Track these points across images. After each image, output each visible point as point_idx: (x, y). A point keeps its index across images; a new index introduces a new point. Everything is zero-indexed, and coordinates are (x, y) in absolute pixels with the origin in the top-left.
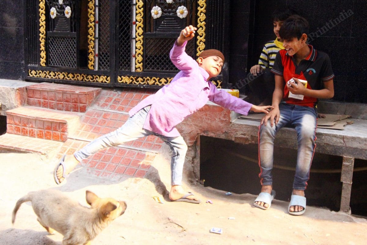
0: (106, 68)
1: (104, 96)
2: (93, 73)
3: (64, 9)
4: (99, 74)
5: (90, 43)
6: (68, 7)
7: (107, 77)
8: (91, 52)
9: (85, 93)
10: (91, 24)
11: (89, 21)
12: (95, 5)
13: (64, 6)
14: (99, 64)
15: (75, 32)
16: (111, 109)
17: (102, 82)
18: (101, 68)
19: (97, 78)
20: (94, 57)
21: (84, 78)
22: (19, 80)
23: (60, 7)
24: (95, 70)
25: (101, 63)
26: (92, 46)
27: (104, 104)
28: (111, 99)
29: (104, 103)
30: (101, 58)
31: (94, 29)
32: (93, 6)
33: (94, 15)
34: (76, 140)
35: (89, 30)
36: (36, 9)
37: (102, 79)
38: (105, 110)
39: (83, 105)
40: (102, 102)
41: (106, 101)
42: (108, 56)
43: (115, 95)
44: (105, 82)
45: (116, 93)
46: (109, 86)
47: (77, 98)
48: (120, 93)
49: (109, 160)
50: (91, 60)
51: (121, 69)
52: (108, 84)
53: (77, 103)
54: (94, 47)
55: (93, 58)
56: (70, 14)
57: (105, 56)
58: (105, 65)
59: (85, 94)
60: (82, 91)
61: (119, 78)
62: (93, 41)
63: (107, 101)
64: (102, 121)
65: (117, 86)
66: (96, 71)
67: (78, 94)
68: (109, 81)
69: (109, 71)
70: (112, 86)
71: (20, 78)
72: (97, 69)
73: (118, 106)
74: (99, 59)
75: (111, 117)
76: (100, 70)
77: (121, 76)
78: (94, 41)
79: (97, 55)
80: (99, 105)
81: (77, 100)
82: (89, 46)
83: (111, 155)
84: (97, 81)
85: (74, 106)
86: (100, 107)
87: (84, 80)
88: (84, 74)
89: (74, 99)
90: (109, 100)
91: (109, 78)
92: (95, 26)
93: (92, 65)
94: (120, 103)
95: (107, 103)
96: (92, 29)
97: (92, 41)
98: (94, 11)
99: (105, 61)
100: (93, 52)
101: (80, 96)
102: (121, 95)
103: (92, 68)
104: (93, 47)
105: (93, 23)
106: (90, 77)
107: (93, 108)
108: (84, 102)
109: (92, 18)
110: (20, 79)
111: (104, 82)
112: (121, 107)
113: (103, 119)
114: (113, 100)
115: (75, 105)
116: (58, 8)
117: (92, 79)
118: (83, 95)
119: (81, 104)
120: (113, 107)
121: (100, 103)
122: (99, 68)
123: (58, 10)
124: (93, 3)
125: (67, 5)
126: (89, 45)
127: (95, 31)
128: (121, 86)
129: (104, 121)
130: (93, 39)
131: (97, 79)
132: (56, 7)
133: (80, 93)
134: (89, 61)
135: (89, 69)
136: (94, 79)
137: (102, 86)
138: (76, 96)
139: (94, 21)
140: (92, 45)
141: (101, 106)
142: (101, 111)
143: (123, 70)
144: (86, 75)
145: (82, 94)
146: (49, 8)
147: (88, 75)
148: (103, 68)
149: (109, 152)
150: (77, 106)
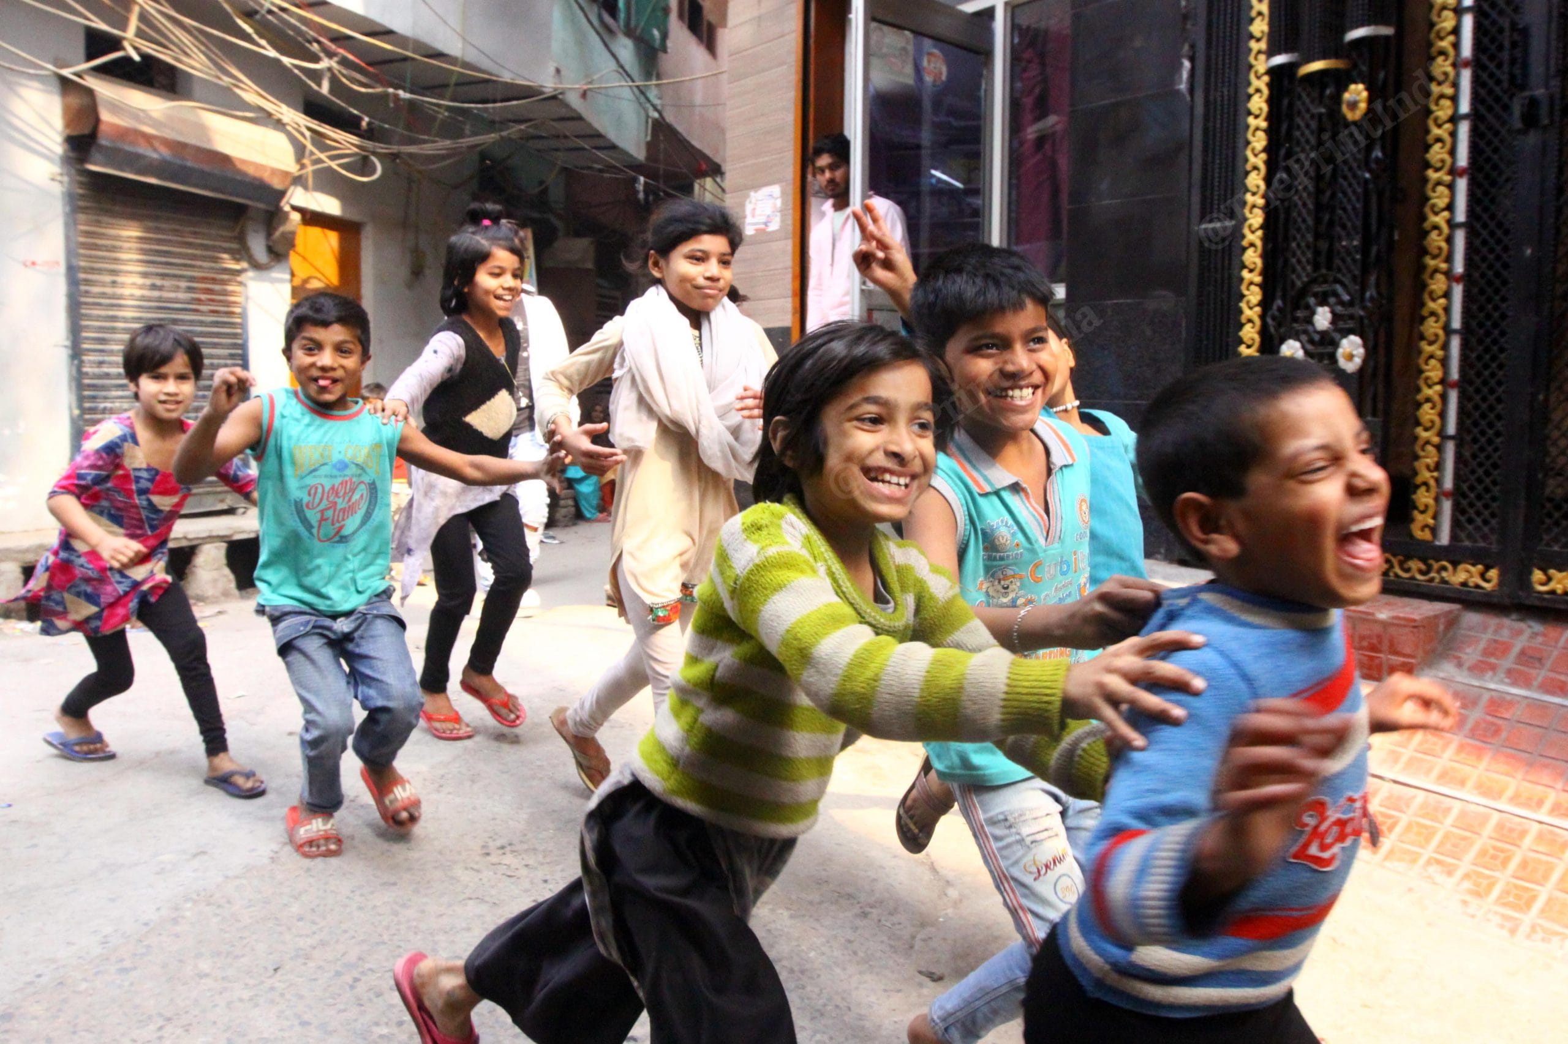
0: (1485, 538)
1: (1472, 633)
2: (1428, 553)
3: (1336, 345)
4: (1454, 555)
5: (1422, 454)
6: (1352, 338)
7: (1488, 568)
8: (1425, 484)
9: (1414, 621)
10: (1428, 392)
11: (1421, 383)
12: (1447, 330)
13: (1336, 336)
14: (1456, 524)
15: (1376, 419)
16: (1514, 684)
17: (1464, 584)
18: (1463, 535)
19: (1444, 568)
20: (1437, 499)
21: (1392, 567)
22: (1156, 559)
23: (1317, 337)
24: (1437, 543)
25: (1463, 519)
26: (1431, 461)
27: (1481, 661)
28: (1505, 648)
29: (1481, 658)
30: (1464, 502)
31: (1439, 407)
32: (1441, 333)
33: (1444, 362)
34: (1395, 782)
35: (1421, 411)
36: (1227, 345)
37: (1465, 575)
38: (1492, 686)
39: (1402, 659)
40: (1471, 654)
41: (1487, 652)
42: (1494, 499)
43: (1519, 633)
44: (1477, 586)
45: (1522, 625)
46: (1495, 600)
47: (1379, 636)
48: (1537, 627)
49: (1546, 877)
50: (1422, 508)
51: (1548, 545)
52: (1488, 594)
53: (1380, 651)
54: (1438, 466)
55: (1431, 502)
56: (1358, 361)
57: (1479, 497)
58: (1478, 528)
59: (1413, 625)
60: (1401, 615)
61: (1538, 575)
62: (1434, 446)
63: (1492, 654)
64: (1483, 725)
65: (1528, 602)
66: (1441, 547)
67: (1385, 624)
68: (1495, 581)
69: (1494, 548)
70: (1507, 601)
71: (1159, 553)
72: (1444, 539)
73: (1541, 675)
74: (1457, 509)
75: (1519, 713)
76: (1460, 544)
77: (1544, 570)
78: (1439, 448)
79: (1447, 495)
80: (1460, 665)
81: (1380, 642)
82: (1416, 464)
83: (1549, 859)
84: (1444, 581)
85: (1365, 660)
86: (1465, 673)
87: (1391, 574)
88: (1394, 555)
89: (1370, 637)
90: (1497, 649)
91: (1493, 573)
92: (1444, 397)
93: (1427, 526)
94: (1548, 664)
95: (1493, 660)
96: (1432, 408)
97: (1429, 448)
98: (1445, 347)
99: (1478, 514)
100: (1432, 483)
101: (1392, 631)
102: (1544, 635)
103: (1426, 535)
104: (1432, 465)
105: (1438, 388)
106: (1415, 565)
107: (1442, 675)
108: (1407, 650)
109: (1433, 371)
110: (1159, 556)
111: (1471, 584)
112: (1552, 679)
113: (1489, 718)
114: (1516, 650)
115: (1371, 658)
116: (1311, 341)
117: (1421, 572)
118: (1405, 626)
119: (1393, 657)
120: (1516, 677)
121: (1464, 657)
122: (1454, 537)
123: (1309, 347)
124: (1441, 323)
125: (1346, 333)
126: (1417, 457)
127: (1443, 415)
128: (1545, 604)
129: (1493, 728)
130: (1436, 440)
131: (1444, 574)
132: (1304, 338)
133: (1396, 621)
134: (1416, 513)
135: (1411, 536)
136: (1432, 574)
137: (1463, 597)
138: (1377, 629)
139: (1442, 382)
140: (1428, 461)
141: (1471, 669)
142: (1476, 689)
143: (1556, 548)
144: (1401, 558)
145: (1402, 622)
146: (1276, 341)
147: (1409, 557)
148: (1470, 536)
149: (1540, 849)
150: (1377, 661)
